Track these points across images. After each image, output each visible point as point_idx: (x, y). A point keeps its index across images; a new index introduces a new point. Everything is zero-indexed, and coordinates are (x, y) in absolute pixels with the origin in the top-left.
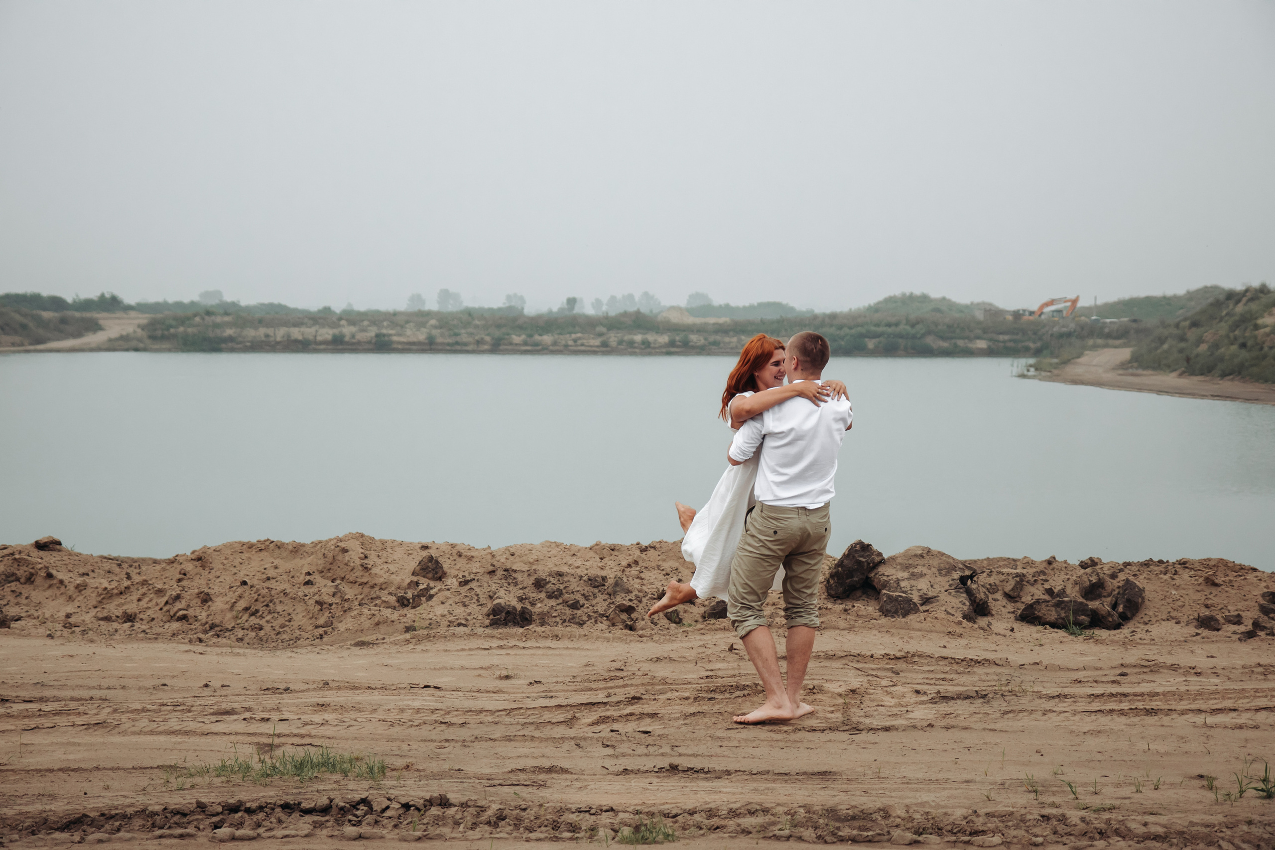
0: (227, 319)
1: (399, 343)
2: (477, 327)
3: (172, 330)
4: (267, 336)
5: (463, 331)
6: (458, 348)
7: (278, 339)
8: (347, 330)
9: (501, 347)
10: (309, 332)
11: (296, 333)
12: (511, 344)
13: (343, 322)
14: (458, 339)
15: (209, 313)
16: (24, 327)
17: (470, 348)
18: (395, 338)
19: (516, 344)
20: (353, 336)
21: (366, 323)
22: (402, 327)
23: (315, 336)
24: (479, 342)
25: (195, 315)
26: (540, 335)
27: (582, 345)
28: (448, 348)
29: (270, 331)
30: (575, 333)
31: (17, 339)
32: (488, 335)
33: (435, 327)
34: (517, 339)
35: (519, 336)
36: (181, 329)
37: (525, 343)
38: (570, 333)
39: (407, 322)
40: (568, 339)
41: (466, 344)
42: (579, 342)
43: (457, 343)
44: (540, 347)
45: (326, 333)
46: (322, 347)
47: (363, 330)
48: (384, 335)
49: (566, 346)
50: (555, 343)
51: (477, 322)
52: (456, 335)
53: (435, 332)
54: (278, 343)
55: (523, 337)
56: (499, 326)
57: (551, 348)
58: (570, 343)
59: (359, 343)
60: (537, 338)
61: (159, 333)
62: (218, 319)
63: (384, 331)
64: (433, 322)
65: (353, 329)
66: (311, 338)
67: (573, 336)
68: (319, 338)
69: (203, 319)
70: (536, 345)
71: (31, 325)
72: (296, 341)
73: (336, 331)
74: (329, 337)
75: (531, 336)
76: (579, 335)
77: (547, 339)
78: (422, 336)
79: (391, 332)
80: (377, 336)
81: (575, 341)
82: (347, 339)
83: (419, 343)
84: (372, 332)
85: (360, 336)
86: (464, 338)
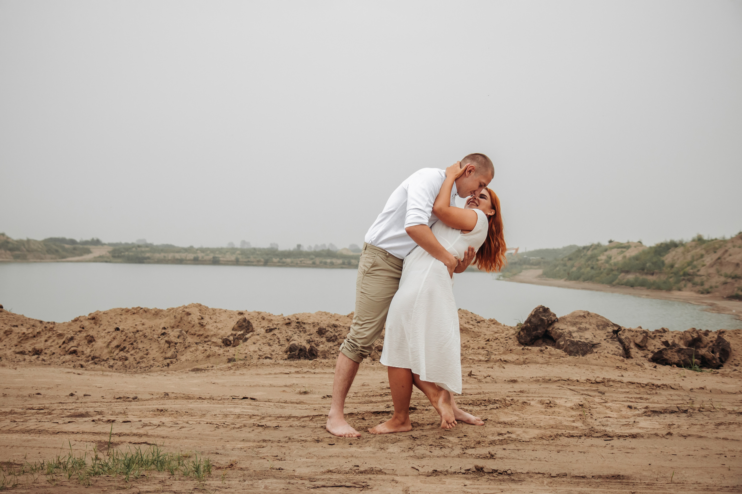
0: (147, 249)
1: (223, 261)
2: (258, 254)
3: (123, 254)
4: (165, 257)
5: (251, 256)
6: (249, 263)
7: (170, 258)
8: (200, 255)
9: (269, 264)
10: (183, 255)
11: (178, 256)
12: (273, 262)
13: (198, 251)
14: (249, 260)
15: (139, 246)
16: (57, 251)
17: (254, 264)
18: (221, 259)
19: (275, 263)
20: (203, 257)
21: (209, 252)
22: (225, 254)
23: (186, 257)
24: (258, 261)
25: (133, 247)
26: (286, 258)
27: (304, 263)
28: (244, 263)
29: (166, 255)
30: (301, 258)
31: (54, 256)
32: (263, 258)
33: (239, 254)
34: (275, 260)
35: (276, 258)
36: (127, 253)
37: (279, 262)
38: (299, 258)
39: (227, 252)
40: (298, 261)
41: (252, 262)
42: (303, 262)
43: (249, 261)
44: (285, 264)
45: (191, 256)
46: (189, 262)
47: (207, 255)
48: (216, 257)
49: (297, 264)
50: (292, 262)
51: (258, 252)
52: (249, 258)
53: (239, 257)
54: (169, 260)
55: (278, 259)
56: (267, 254)
57: (291, 264)
58: (299, 262)
59: (205, 261)
60: (284, 260)
61: (117, 255)
62: (143, 249)
63: (217, 256)
64: (238, 252)
65: (203, 254)
66: (184, 258)
67: (300, 259)
68: (188, 258)
69: (136, 249)
70: (284, 263)
71: (60, 250)
72: (177, 259)
73: (195, 255)
74: (192, 258)
75: (281, 259)
76: (303, 259)
77: (288, 260)
78: (233, 258)
79: (220, 256)
80: (214, 258)
81: (301, 261)
82: (200, 259)
83: (232, 261)
84: (211, 256)
85: (207, 258)
86: (252, 259)
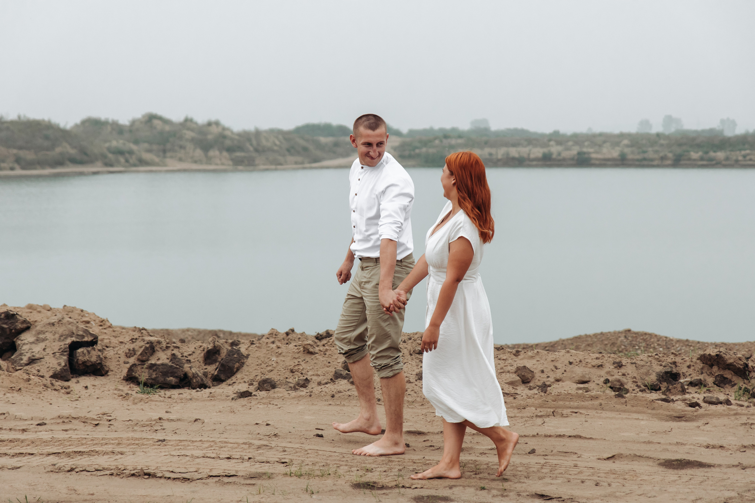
0: (460, 141)
1: (597, 159)
2: (662, 145)
3: (417, 151)
4: (491, 154)
5: (650, 149)
6: (645, 163)
7: (500, 157)
8: (555, 149)
9: (682, 162)
10: (524, 151)
11: (514, 152)
12: (690, 159)
13: (552, 143)
14: (646, 155)
15: (446, 137)
16: (305, 149)
17: (655, 163)
18: (594, 156)
19: (695, 160)
20: (559, 154)
21: (570, 143)
22: (600, 146)
23: (529, 154)
24: (663, 158)
25: (436, 138)
26: (715, 152)
27: (751, 160)
28: (637, 163)
29: (493, 151)
30: (745, 150)
31: (299, 159)
32: (671, 152)
33: (627, 146)
34: (695, 155)
35: (697, 152)
36: (424, 150)
37: (702, 159)
38: (740, 150)
39: (604, 142)
40: (738, 155)
41: (652, 160)
42: (748, 158)
43: (645, 159)
44: (714, 162)
45: (537, 152)
46: (534, 163)
47: (568, 149)
48: (584, 153)
49: (737, 161)
50: (727, 159)
51: (662, 142)
52: (644, 152)
53: (627, 150)
54: (499, 160)
55: (700, 154)
56: (680, 145)
57: (724, 162)
58: (740, 158)
59: (564, 159)
60: (712, 154)
61: (407, 153)
62: (453, 142)
63: (585, 150)
64: (626, 142)
65: (560, 148)
66: (525, 156)
67: (743, 152)
68: (532, 156)
69: (441, 141)
70: (711, 160)
71: (311, 147)
72: (513, 159)
73: (545, 150)
74: (540, 155)
75: (707, 153)
76: (748, 152)
77: (720, 155)
78: (615, 153)
79: (591, 150)
80: (579, 154)
81: (744, 156)
82: (554, 156)
83: (613, 159)
84: (575, 151)
85: (566, 154)
86: (651, 154)
